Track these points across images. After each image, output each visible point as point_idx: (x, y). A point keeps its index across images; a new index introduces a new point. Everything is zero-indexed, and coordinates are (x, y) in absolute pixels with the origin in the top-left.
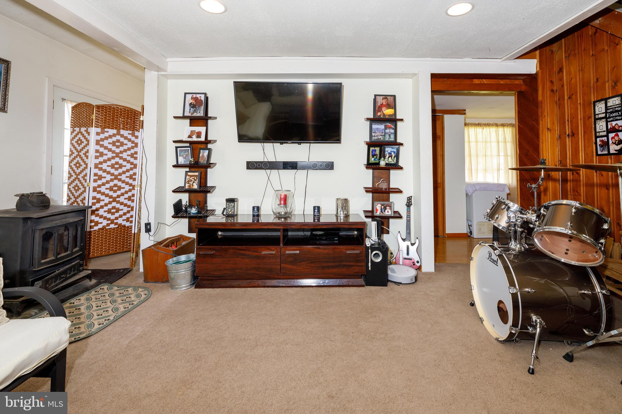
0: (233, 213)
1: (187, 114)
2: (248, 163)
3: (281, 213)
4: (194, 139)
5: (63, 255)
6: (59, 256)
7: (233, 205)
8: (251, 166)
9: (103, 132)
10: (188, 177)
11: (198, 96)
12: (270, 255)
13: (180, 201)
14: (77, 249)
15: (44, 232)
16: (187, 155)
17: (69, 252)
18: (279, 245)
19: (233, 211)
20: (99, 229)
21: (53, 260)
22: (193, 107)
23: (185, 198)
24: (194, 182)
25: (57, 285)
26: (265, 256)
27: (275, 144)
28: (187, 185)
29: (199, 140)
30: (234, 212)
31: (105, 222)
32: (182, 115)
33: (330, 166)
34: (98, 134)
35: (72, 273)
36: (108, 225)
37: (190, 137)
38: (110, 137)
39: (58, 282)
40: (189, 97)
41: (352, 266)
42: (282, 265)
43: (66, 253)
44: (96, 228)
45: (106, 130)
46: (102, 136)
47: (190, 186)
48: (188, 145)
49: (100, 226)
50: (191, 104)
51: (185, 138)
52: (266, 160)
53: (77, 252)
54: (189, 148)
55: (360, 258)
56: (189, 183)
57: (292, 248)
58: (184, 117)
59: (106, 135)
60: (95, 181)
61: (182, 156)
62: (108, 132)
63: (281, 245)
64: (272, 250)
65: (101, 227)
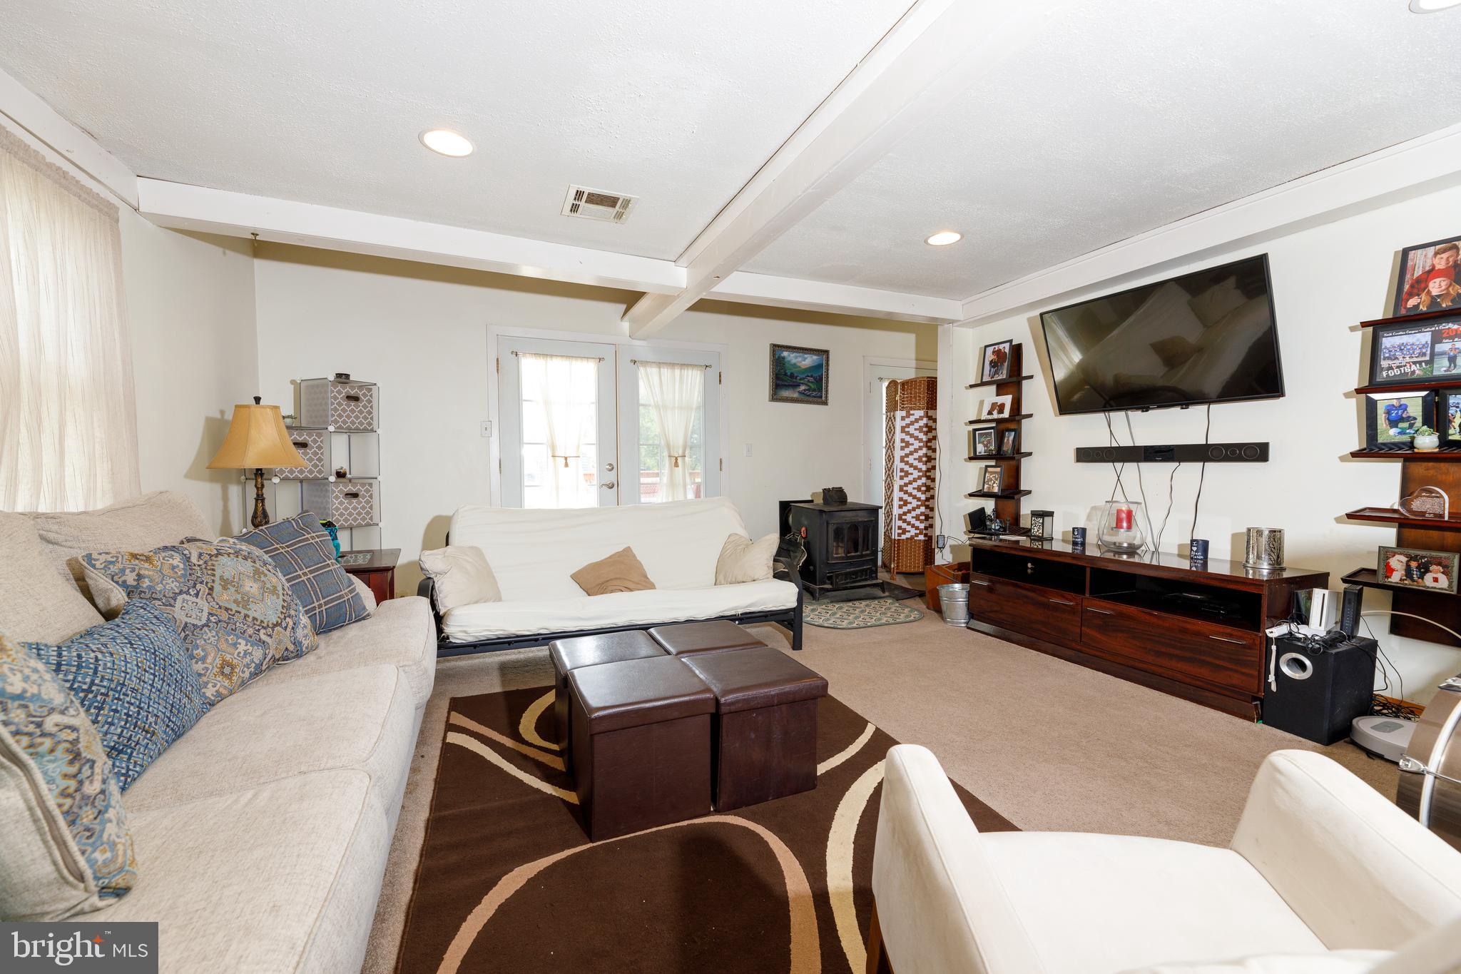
0: (1041, 535)
1: (986, 379)
2: (1079, 450)
3: (1122, 544)
4: (995, 415)
5: (853, 554)
6: (849, 555)
7: (1041, 521)
8: (1087, 455)
9: (908, 415)
10: (987, 475)
11: (1001, 347)
12: (1065, 607)
13: (982, 510)
14: (868, 552)
15: (835, 526)
16: (989, 442)
17: (859, 553)
18: (1084, 594)
19: (1041, 531)
20: (907, 539)
21: (843, 557)
22: (993, 367)
23: (989, 506)
24: (994, 483)
25: (847, 583)
26: (1056, 607)
27: (1130, 413)
28: (986, 486)
29: (1001, 416)
30: (1043, 533)
31: (913, 532)
32: (979, 382)
33: (1258, 453)
34: (903, 418)
35: (863, 577)
36: (917, 535)
37: (990, 413)
38: (917, 421)
39: (848, 581)
40: (990, 350)
41: (1227, 669)
42: (1083, 628)
43: (856, 554)
44: (903, 537)
45: (912, 412)
46: (908, 421)
47: (989, 488)
48: (993, 425)
49: (908, 535)
50: (991, 362)
51: (984, 416)
52: (1114, 445)
53: (867, 555)
54: (992, 431)
55: (1245, 658)
56: (988, 484)
57: (1102, 604)
58: (983, 384)
59: (912, 418)
60: (901, 478)
61: (983, 443)
62: (913, 414)
63: (1087, 595)
64: (1067, 599)
65: (909, 537)
